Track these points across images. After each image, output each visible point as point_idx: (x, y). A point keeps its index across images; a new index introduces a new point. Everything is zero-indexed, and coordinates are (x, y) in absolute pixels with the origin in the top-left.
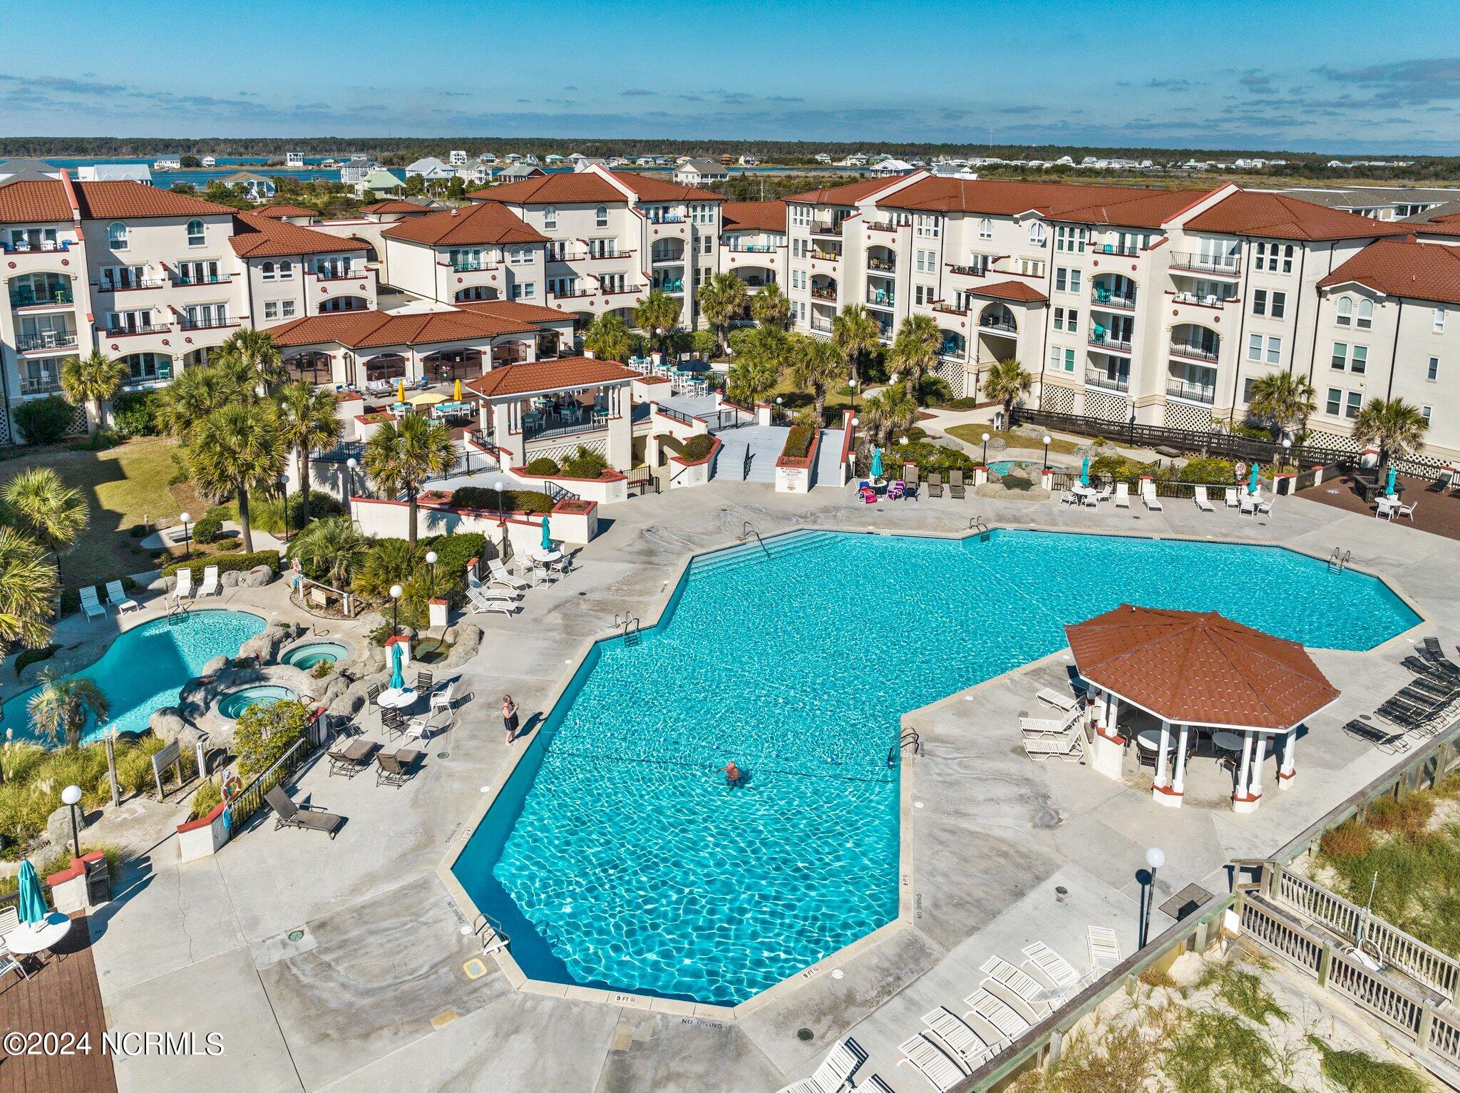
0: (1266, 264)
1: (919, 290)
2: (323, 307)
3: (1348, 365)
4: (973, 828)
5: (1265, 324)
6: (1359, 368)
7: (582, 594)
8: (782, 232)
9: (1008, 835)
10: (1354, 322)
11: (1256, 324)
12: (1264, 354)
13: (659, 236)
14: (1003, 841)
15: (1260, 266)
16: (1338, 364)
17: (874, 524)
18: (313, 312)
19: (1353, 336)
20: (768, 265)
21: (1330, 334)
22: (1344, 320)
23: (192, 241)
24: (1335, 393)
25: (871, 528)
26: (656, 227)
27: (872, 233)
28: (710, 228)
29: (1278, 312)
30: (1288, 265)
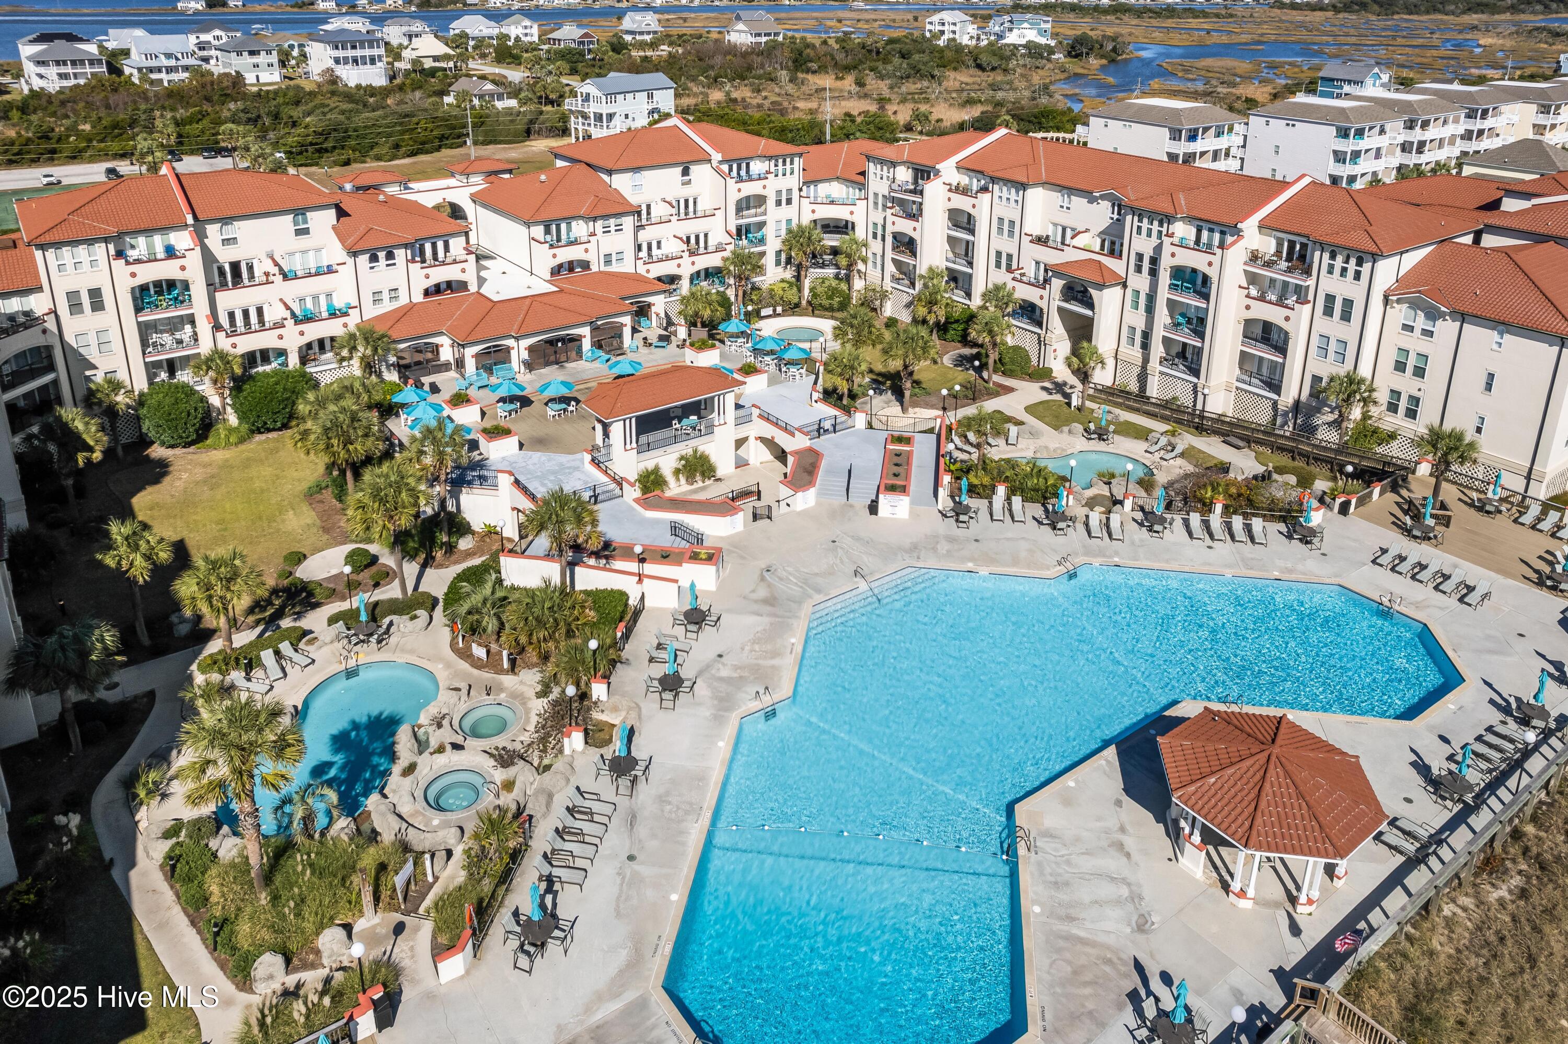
0: (1337, 270)
1: (999, 254)
2: (427, 293)
3: (1410, 369)
4: (1082, 934)
5: (1334, 327)
6: (1420, 372)
7: (720, 656)
8: (862, 186)
9: (1111, 940)
10: (1417, 331)
11: (1323, 325)
12: (1331, 355)
13: (743, 194)
14: (1108, 948)
15: (1330, 272)
16: (1400, 367)
17: (972, 559)
18: (418, 298)
19: (1415, 344)
20: (848, 217)
21: (1395, 339)
22: (1408, 328)
23: (299, 232)
24: (1396, 394)
25: (970, 565)
26: (740, 185)
27: (953, 196)
28: (792, 182)
29: (1346, 316)
30: (1358, 275)
